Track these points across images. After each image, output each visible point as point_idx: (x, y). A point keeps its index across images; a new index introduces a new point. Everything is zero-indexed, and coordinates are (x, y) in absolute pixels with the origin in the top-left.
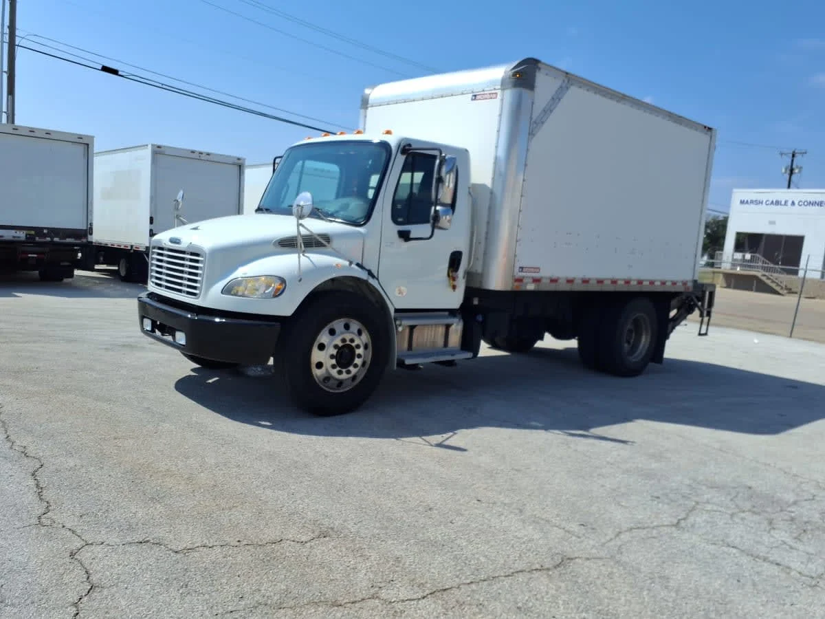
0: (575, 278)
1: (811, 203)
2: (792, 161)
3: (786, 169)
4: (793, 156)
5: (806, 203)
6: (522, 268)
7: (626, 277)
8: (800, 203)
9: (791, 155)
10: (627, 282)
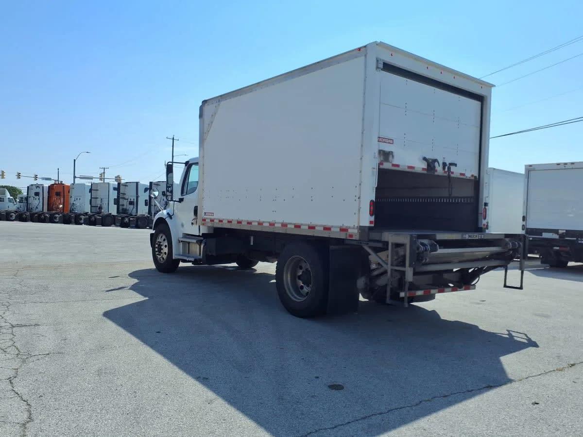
0: (232, 220)
6: (205, 213)
7: (271, 221)
10: (272, 224)
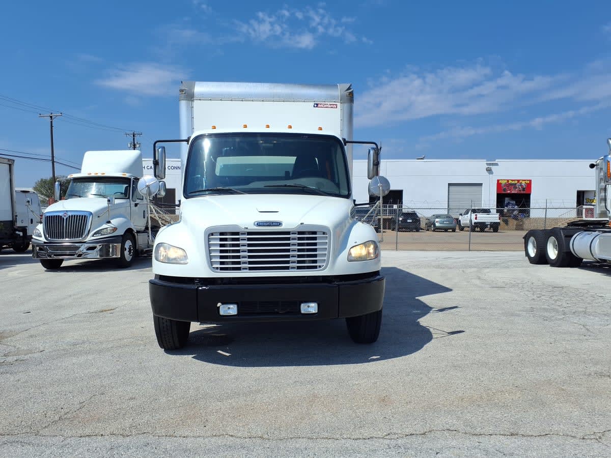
1: (175, 168)
2: (134, 139)
3: (131, 144)
4: (134, 136)
5: (172, 168)
8: (169, 168)
9: (132, 135)
